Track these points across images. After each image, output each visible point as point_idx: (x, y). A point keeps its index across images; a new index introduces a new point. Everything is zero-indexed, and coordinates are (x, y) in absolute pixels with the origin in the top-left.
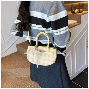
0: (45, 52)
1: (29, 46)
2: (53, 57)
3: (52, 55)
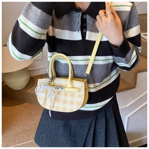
0: (66, 89)
1: (39, 80)
2: (79, 96)
3: (78, 93)
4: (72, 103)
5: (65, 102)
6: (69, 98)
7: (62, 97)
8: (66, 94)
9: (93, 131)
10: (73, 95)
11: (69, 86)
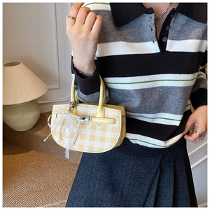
0: (94, 120)
3: (112, 125)
4: (103, 139)
5: (92, 138)
6: (98, 133)
7: (88, 131)
8: (94, 128)
9: (155, 191)
10: (104, 128)
11: (99, 114)
